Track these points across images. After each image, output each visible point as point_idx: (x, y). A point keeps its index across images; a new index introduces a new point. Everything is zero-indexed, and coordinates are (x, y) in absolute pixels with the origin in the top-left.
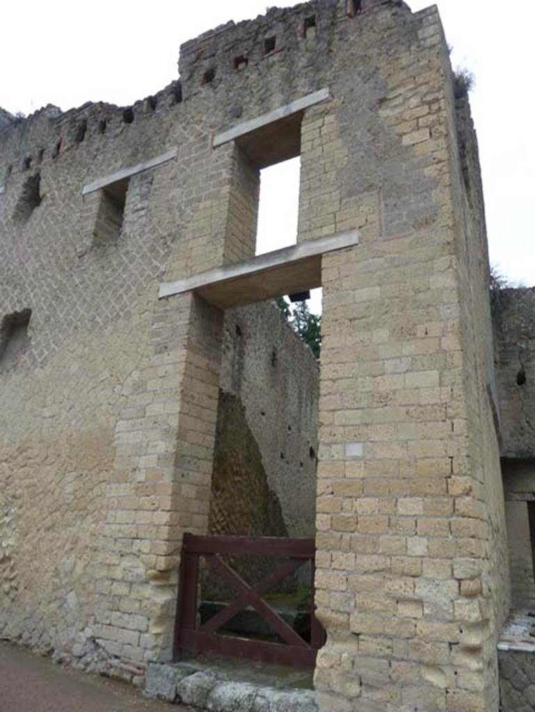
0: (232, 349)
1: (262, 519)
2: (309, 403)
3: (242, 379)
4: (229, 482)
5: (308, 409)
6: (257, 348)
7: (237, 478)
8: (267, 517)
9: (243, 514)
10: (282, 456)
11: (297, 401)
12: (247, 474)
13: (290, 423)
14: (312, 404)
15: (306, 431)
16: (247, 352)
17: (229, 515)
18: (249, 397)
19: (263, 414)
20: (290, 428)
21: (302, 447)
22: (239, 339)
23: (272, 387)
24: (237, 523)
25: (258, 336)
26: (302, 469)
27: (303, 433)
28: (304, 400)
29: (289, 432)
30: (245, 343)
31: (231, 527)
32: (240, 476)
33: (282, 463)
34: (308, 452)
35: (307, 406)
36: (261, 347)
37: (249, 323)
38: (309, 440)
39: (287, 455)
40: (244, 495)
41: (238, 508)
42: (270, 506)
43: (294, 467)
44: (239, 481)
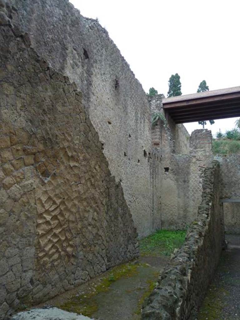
0: (81, 67)
1: (104, 202)
2: (142, 121)
3: (90, 92)
4: (62, 168)
5: (142, 125)
6: (103, 72)
7: (72, 164)
8: (110, 200)
9: (81, 200)
10: (125, 155)
11: (134, 118)
12: (85, 159)
13: (130, 132)
14: (144, 122)
15: (141, 139)
16: (94, 73)
17: (63, 203)
18: (98, 108)
19: (110, 123)
20: (130, 136)
21: (139, 150)
22: (86, 60)
23: (116, 104)
24: (74, 210)
25: (103, 63)
26: (139, 164)
27: (139, 140)
28: (139, 119)
29: (129, 139)
30: (92, 66)
31: (67, 215)
32: (77, 161)
33: (125, 159)
34: (143, 153)
35: (141, 122)
36: (106, 73)
37: (95, 51)
38: (143, 145)
39: (129, 153)
40: (83, 181)
41: (75, 195)
42: (113, 190)
43: (134, 162)
44: (75, 166)
